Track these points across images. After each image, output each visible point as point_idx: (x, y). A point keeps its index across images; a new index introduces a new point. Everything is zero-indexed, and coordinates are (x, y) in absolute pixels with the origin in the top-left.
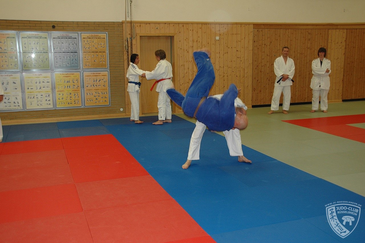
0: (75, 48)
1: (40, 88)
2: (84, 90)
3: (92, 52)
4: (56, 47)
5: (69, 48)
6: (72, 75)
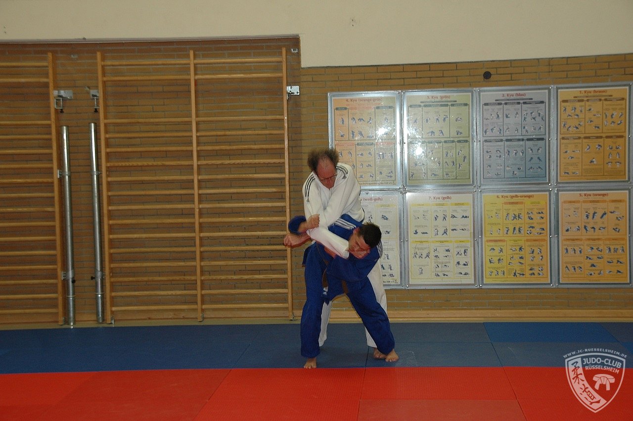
0: (540, 128)
1: (445, 233)
2: (558, 241)
3: (586, 138)
4: (490, 127)
5: (524, 128)
6: (526, 200)
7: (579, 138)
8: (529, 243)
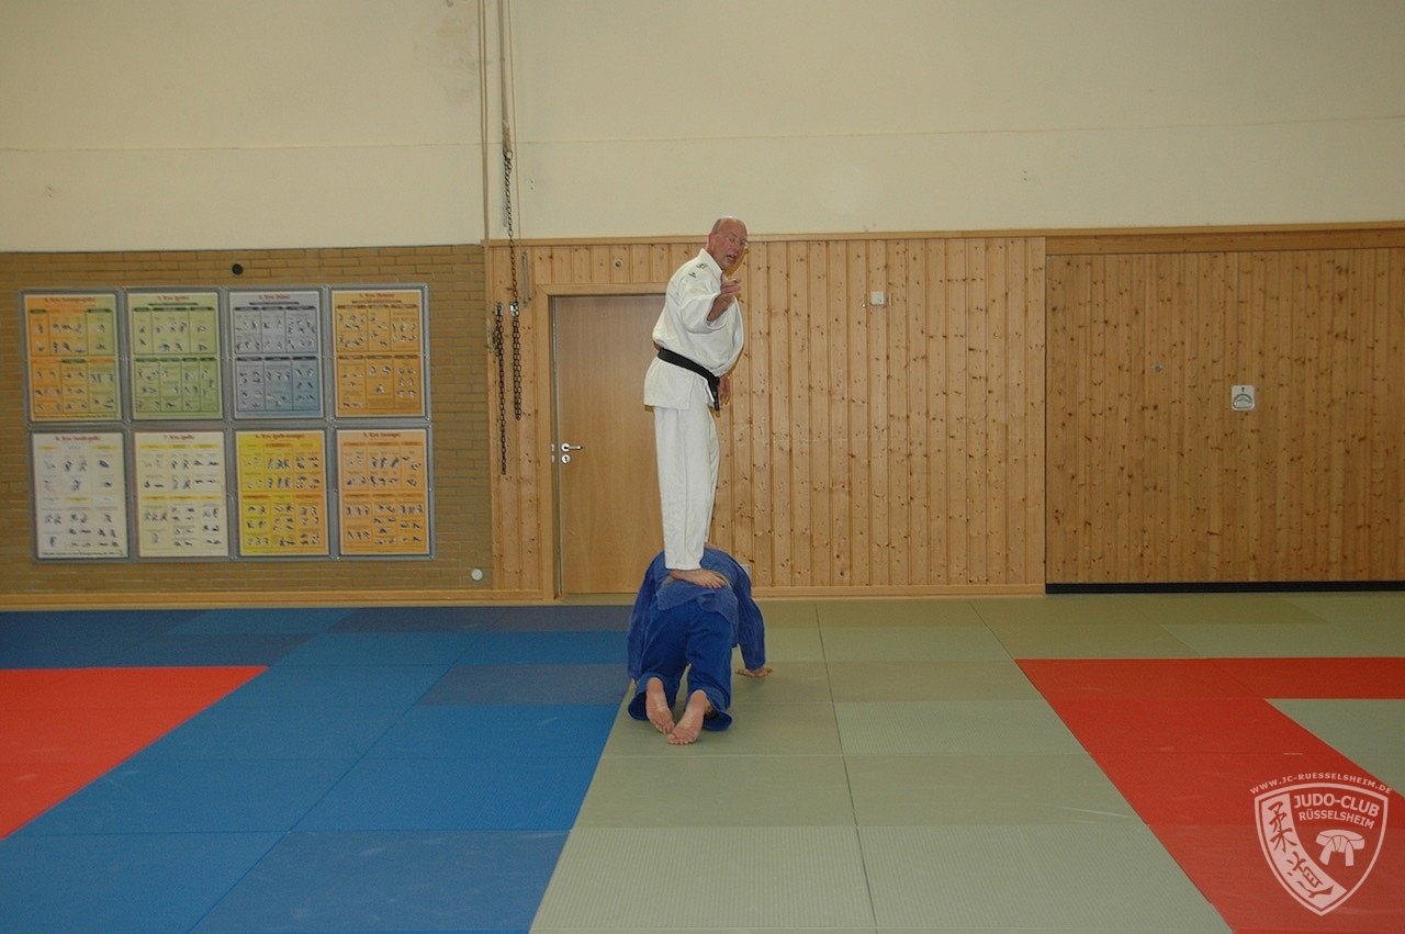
0: (311, 343)
2: (338, 497)
3: (369, 357)
4: (244, 340)
5: (289, 342)
6: (294, 441)
7: (362, 357)
8: (300, 500)
